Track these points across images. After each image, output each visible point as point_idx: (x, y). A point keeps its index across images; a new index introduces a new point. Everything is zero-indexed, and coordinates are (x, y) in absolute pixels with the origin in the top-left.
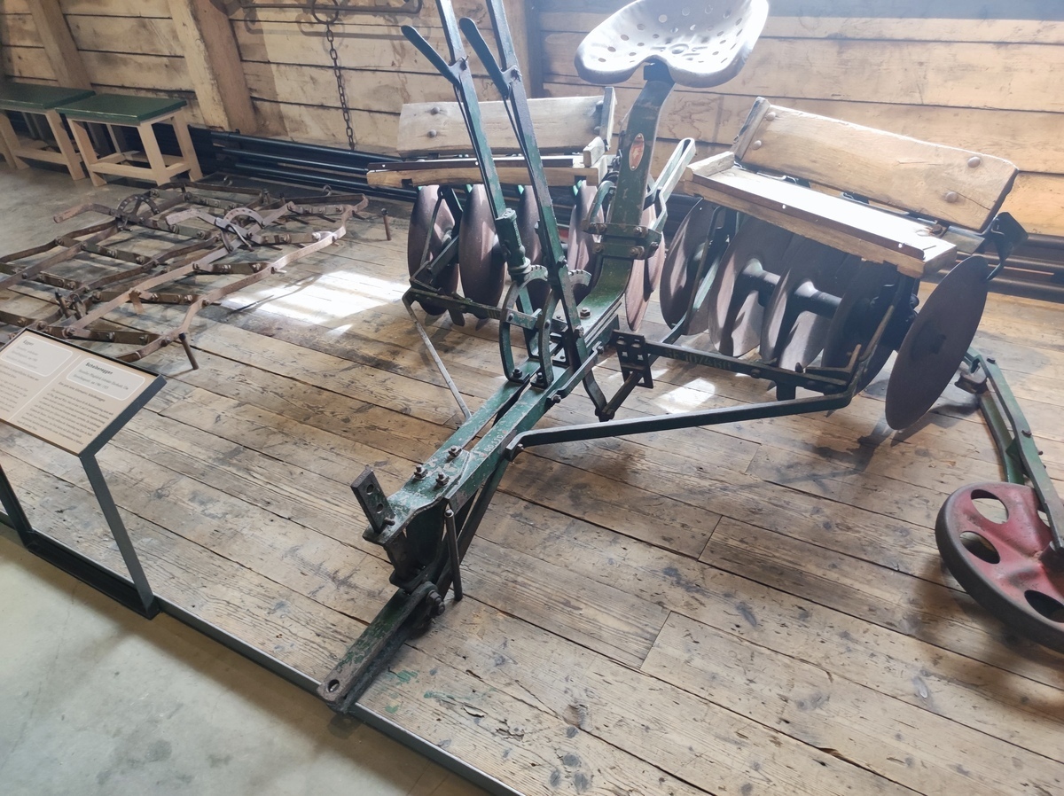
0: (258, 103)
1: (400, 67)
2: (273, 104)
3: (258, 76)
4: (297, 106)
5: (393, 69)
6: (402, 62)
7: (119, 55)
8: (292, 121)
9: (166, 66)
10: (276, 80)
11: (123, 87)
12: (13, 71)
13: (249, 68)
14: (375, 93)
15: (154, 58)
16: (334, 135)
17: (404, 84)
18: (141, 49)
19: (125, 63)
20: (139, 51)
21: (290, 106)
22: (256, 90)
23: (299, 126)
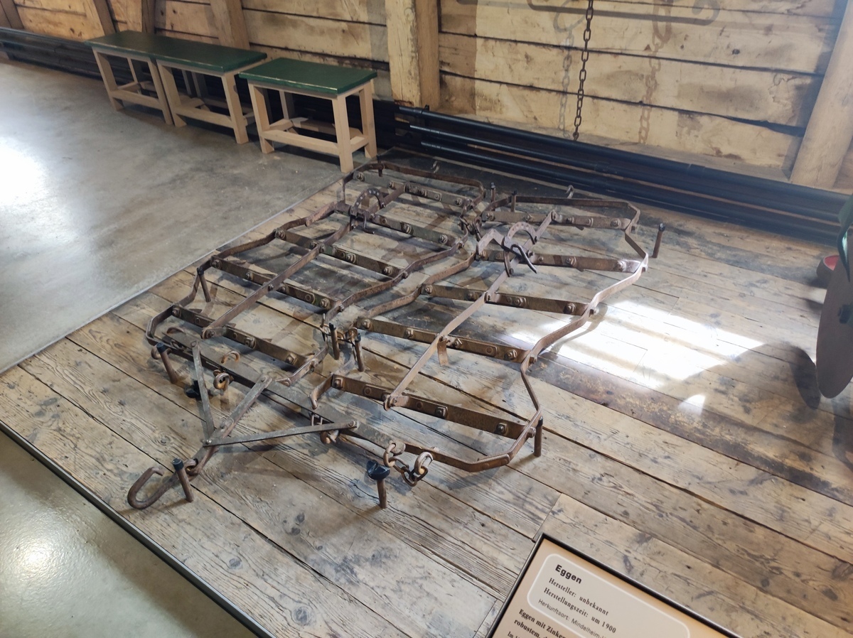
0: (448, 78)
1: (656, 51)
2: (467, 80)
3: (456, 49)
4: (498, 85)
5: (646, 54)
6: (662, 47)
7: (289, 17)
8: (486, 99)
9: (344, 31)
10: (478, 55)
11: (286, 49)
12: (165, 24)
13: (448, 40)
14: (610, 78)
15: (330, 22)
16: (535, 118)
17: (654, 71)
18: (318, 12)
19: (294, 25)
20: (315, 14)
21: (488, 83)
22: (449, 64)
23: (494, 104)
